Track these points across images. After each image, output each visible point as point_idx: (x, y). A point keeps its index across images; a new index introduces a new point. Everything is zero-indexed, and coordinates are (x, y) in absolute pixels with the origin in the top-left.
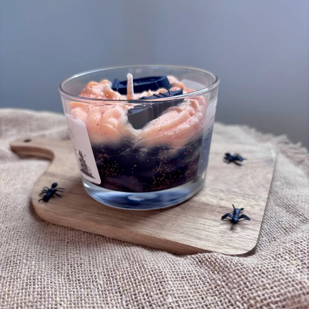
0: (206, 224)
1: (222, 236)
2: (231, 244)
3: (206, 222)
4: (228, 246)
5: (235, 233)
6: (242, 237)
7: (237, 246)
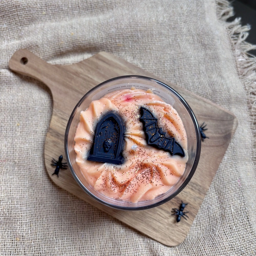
0: (161, 215)
1: (168, 229)
2: (171, 237)
3: (161, 213)
4: (170, 238)
5: (176, 227)
6: (180, 231)
7: (174, 238)
